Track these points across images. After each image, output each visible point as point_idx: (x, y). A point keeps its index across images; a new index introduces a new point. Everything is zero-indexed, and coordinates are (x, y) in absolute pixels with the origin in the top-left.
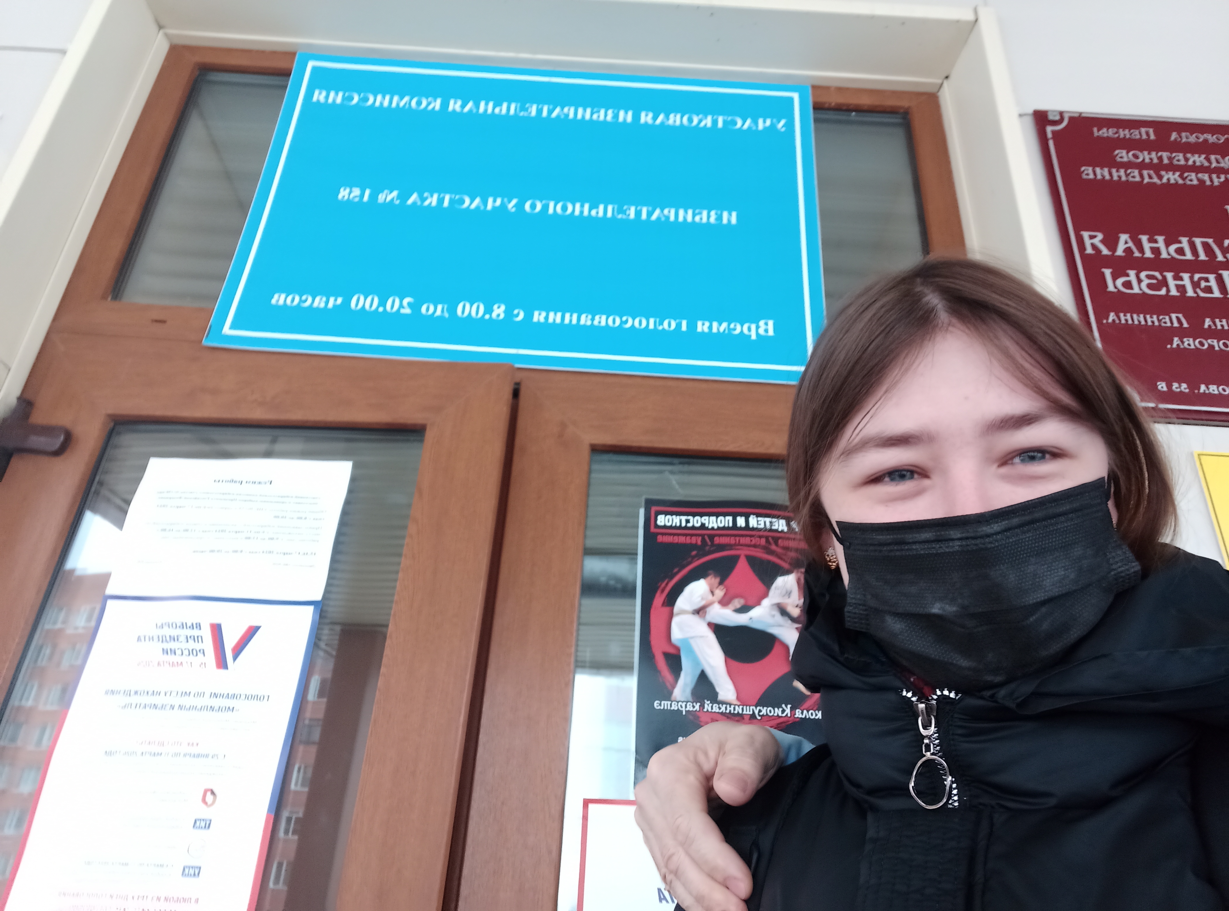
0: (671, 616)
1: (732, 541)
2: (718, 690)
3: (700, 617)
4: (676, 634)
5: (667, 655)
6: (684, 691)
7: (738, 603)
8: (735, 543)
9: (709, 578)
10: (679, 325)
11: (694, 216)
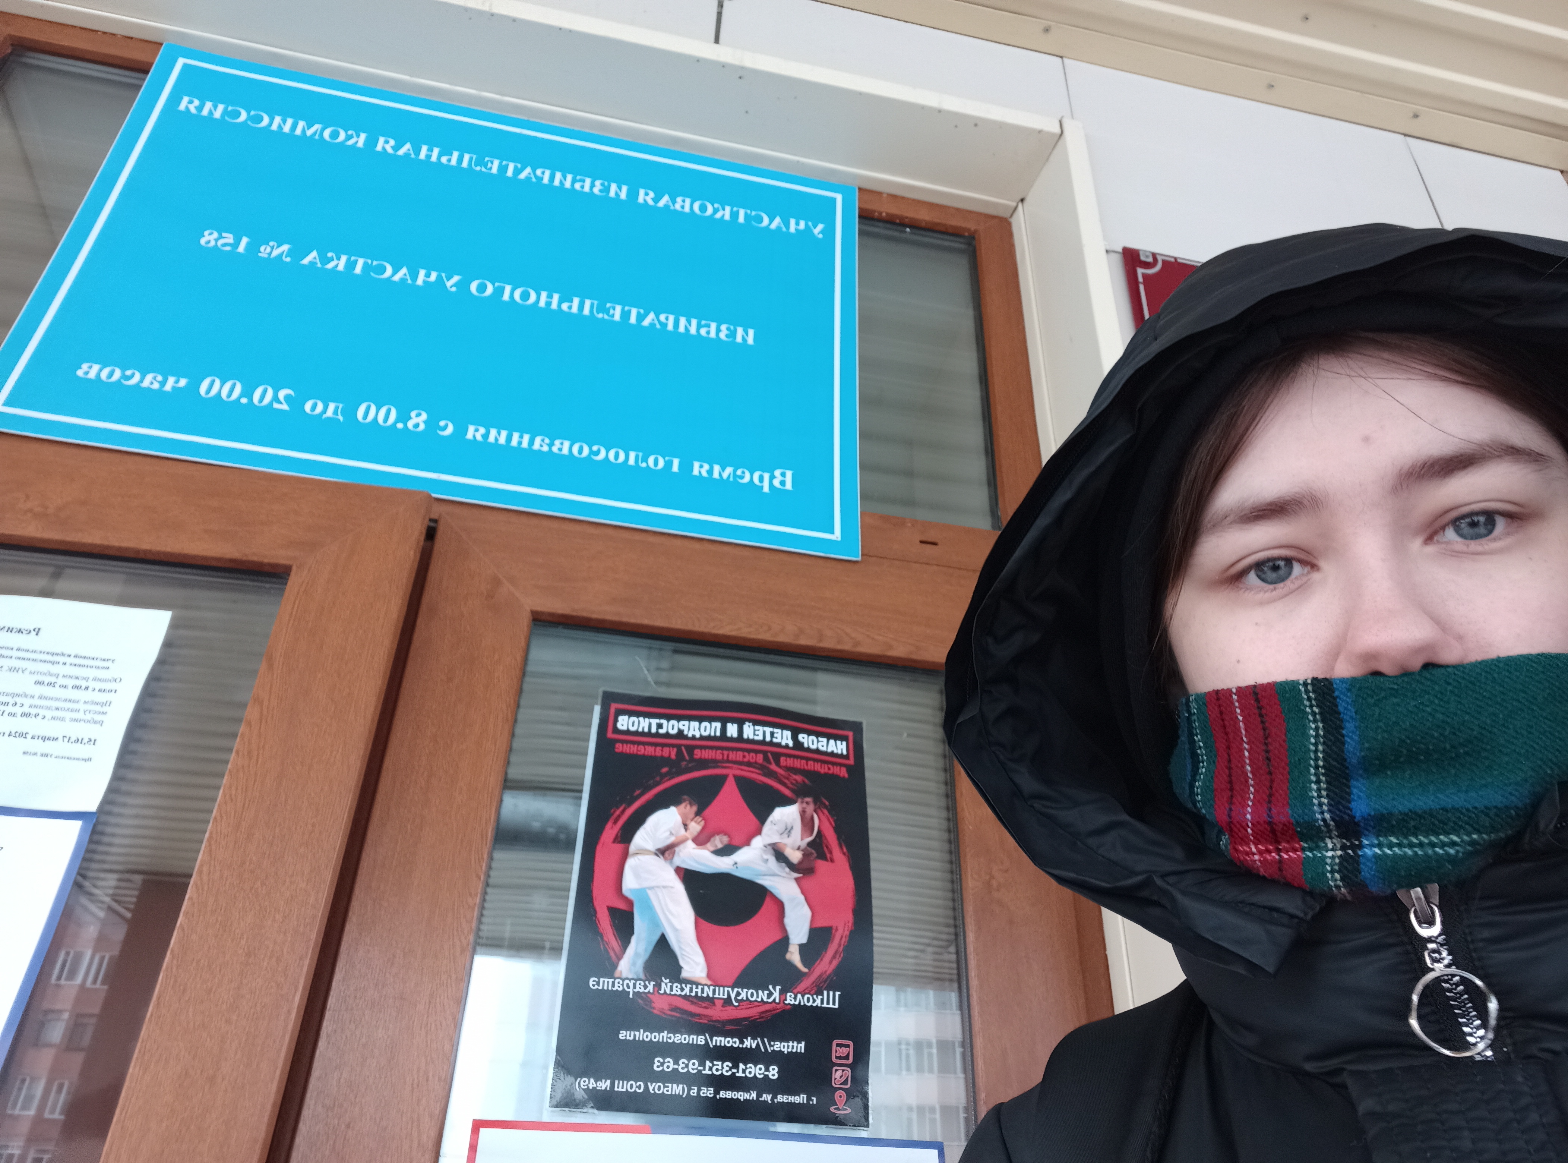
0: (625, 855)
1: (718, 755)
2: (682, 963)
3: (666, 859)
4: (630, 883)
5: (612, 911)
6: (634, 964)
7: (719, 841)
8: (723, 758)
9: (683, 805)
10: (669, 464)
11: (699, 327)
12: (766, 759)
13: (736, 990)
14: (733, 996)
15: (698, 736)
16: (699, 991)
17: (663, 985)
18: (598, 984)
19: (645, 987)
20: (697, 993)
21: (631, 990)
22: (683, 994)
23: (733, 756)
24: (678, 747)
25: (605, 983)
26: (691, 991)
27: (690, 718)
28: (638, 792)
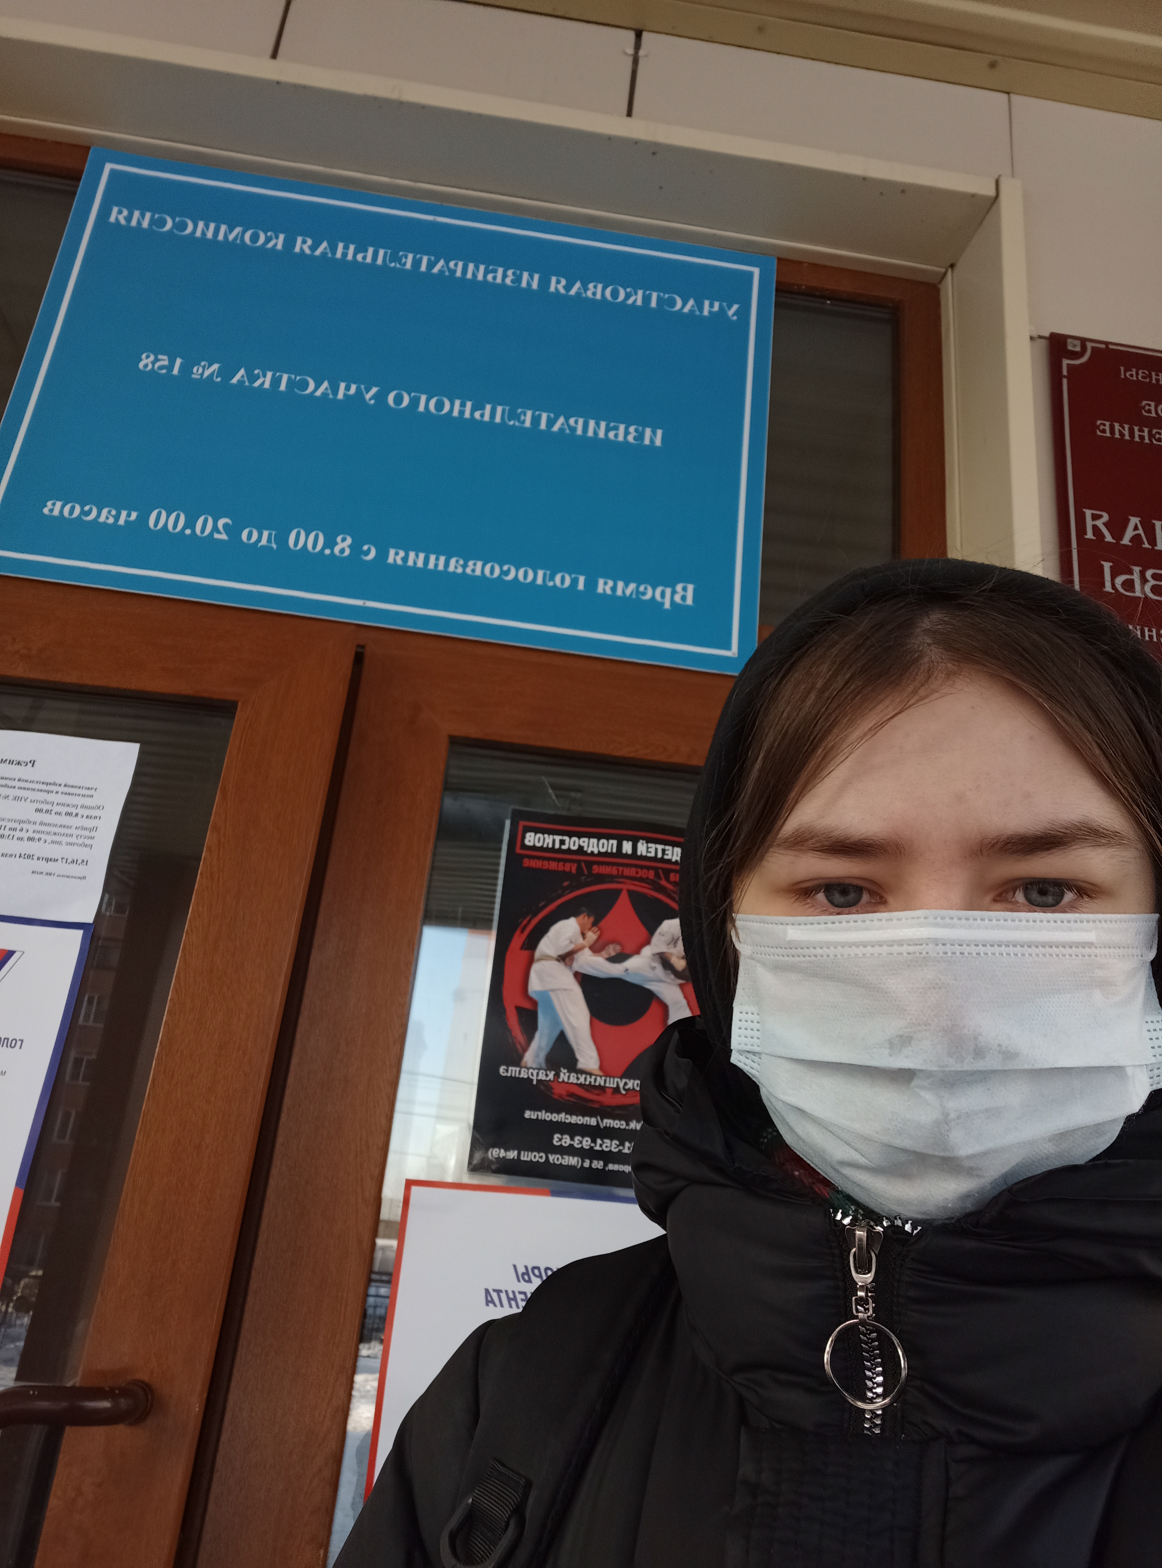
0: (531, 961)
1: (613, 871)
2: (578, 1056)
3: (566, 965)
4: (535, 985)
5: (519, 1009)
6: (537, 1056)
7: (612, 950)
8: (618, 874)
9: (581, 916)
10: (575, 582)
11: (608, 430)
12: (657, 875)
13: (624, 1080)
14: (621, 1085)
15: (596, 852)
16: (593, 1080)
17: (562, 1075)
18: (507, 1071)
19: (547, 1075)
20: (590, 1082)
21: (534, 1078)
22: (579, 1082)
23: (627, 872)
24: (578, 862)
25: (513, 1071)
26: (585, 1079)
27: (589, 836)
28: (542, 904)
